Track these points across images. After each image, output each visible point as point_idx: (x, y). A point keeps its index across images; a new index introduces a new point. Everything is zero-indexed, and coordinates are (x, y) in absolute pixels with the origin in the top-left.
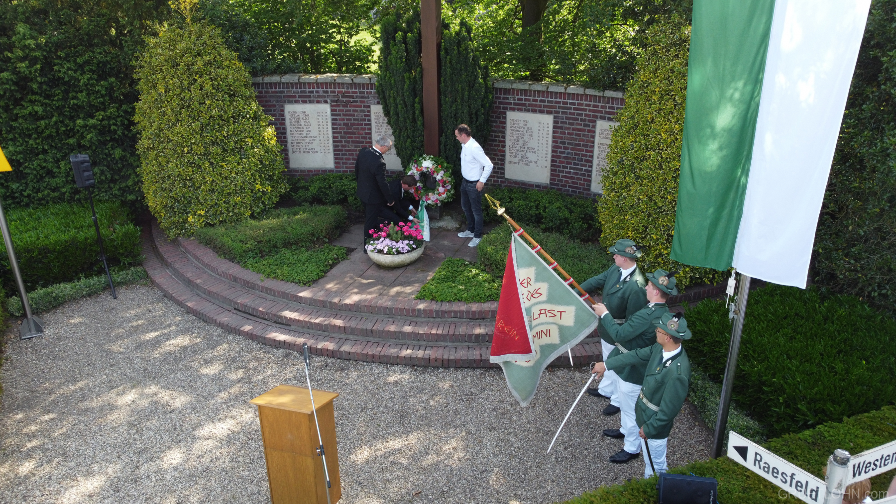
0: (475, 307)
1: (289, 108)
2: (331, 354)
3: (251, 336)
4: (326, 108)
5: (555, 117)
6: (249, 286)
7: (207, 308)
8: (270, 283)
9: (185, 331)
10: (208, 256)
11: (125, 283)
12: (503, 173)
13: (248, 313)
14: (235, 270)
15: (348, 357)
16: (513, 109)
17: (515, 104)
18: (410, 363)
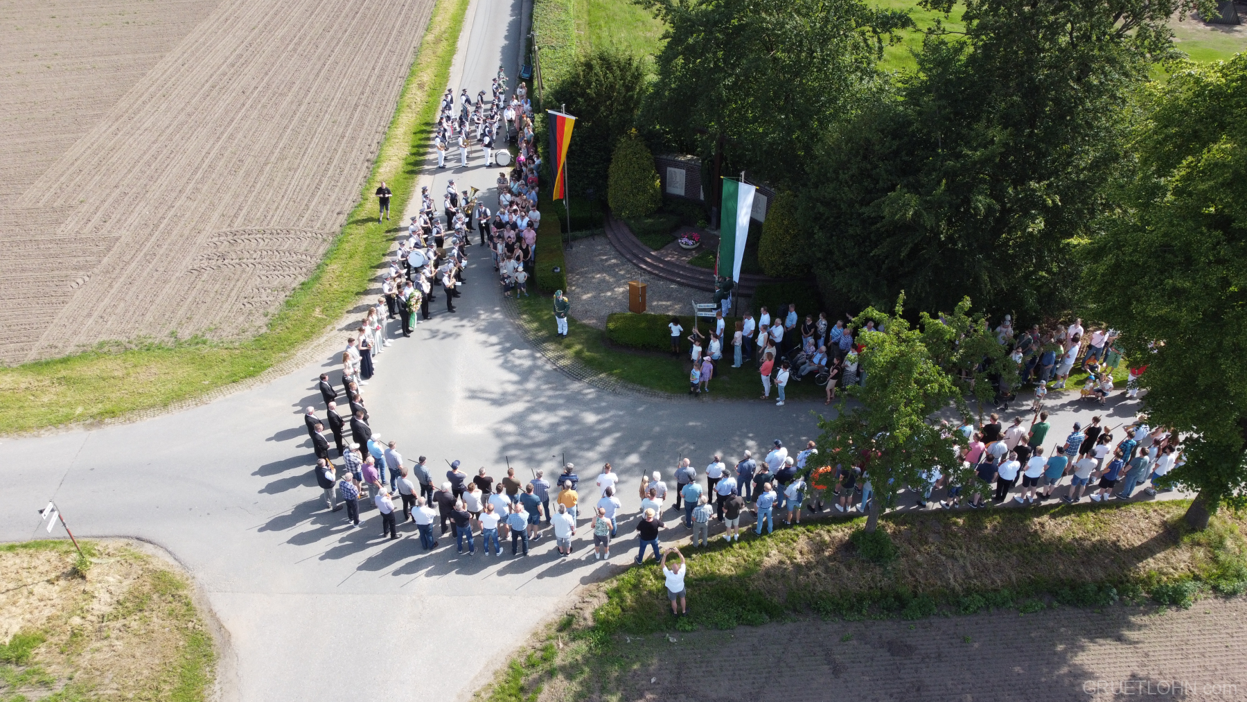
0: (703, 270)
1: (669, 169)
2: (657, 275)
3: (635, 264)
4: (684, 171)
6: (637, 246)
7: (623, 251)
8: (644, 247)
9: (615, 258)
10: (626, 231)
11: (598, 235)
13: (636, 256)
14: (635, 239)
15: (661, 277)
18: (678, 283)
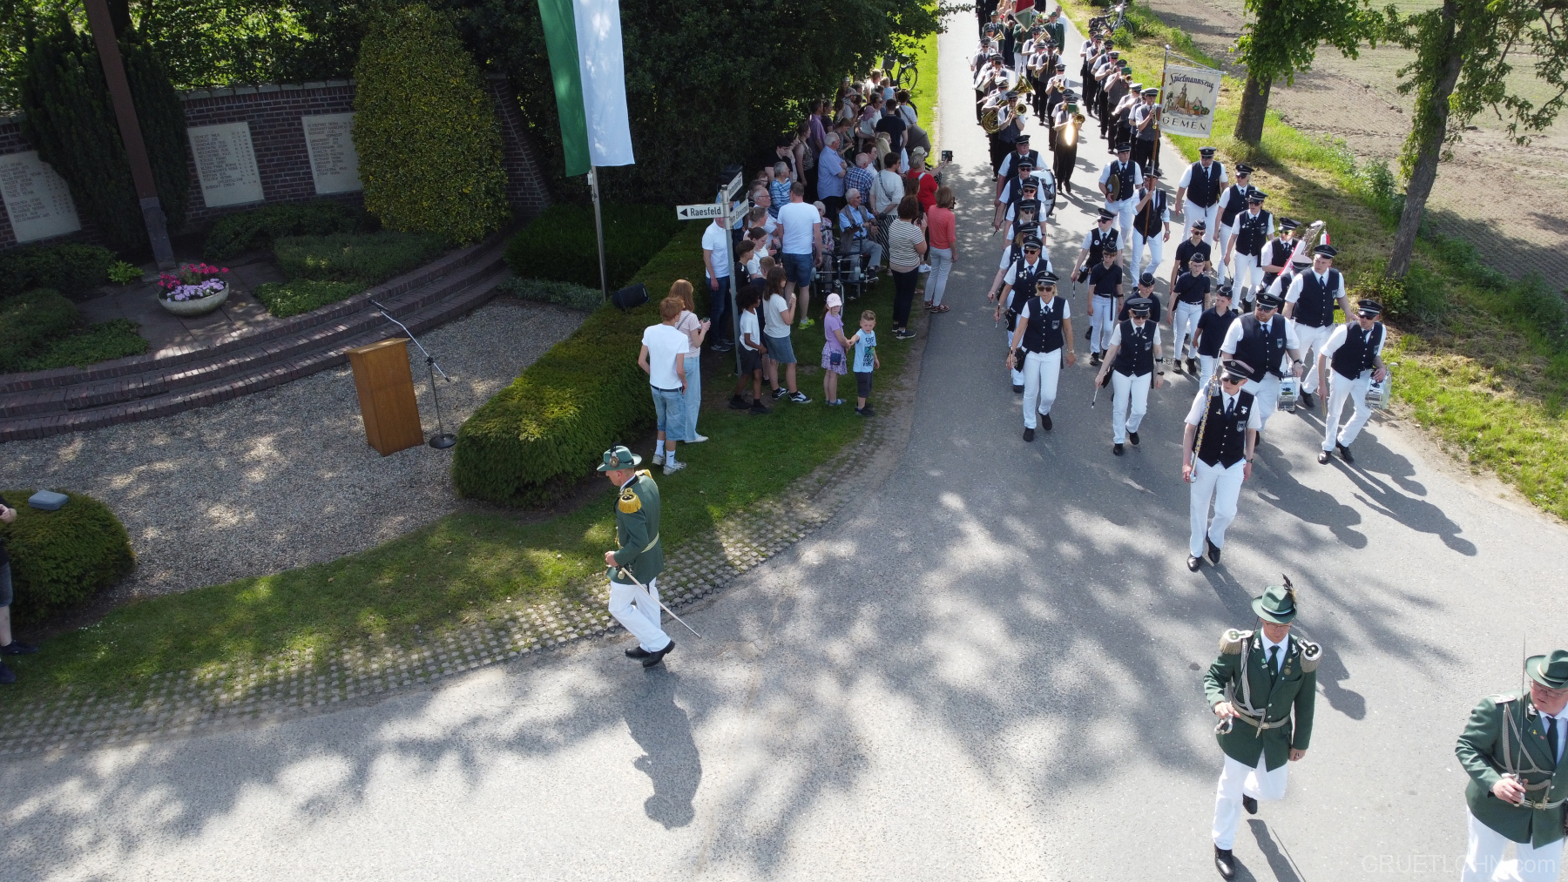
2: (247, 390)
5: (250, 123)
6: (76, 380)
12: (203, 203)
13: (125, 397)
16: (194, 125)
17: (195, 118)
